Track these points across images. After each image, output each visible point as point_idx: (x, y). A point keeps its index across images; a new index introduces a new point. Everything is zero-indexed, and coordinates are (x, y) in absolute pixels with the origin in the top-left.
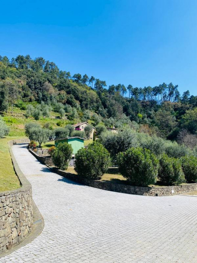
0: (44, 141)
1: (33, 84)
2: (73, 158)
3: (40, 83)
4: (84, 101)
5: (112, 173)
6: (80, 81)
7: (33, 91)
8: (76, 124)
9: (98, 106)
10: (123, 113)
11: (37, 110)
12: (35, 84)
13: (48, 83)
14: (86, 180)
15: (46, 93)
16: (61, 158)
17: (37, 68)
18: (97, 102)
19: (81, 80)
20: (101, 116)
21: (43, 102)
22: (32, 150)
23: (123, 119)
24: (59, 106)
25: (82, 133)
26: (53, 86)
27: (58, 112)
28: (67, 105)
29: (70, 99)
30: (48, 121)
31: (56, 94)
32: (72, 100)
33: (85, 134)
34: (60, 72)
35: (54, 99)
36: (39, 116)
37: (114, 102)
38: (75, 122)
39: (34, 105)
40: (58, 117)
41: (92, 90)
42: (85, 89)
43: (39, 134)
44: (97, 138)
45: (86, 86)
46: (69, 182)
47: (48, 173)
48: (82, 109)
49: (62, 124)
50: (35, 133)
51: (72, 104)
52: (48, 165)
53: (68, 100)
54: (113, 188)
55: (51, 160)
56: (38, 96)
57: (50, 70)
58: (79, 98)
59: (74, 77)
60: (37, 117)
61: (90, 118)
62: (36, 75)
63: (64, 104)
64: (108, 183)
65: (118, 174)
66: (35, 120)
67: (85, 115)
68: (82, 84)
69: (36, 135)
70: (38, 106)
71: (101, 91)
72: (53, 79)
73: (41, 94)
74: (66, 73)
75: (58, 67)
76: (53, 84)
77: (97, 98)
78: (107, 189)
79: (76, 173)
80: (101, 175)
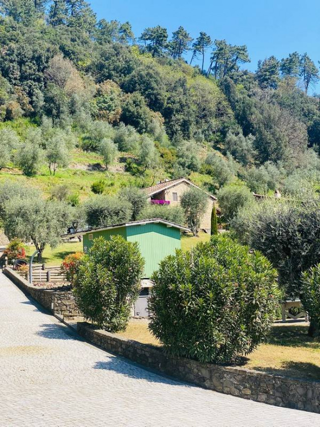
0: (52, 239)
1: (15, 64)
2: (145, 291)
3: (38, 59)
4: (177, 111)
5: (284, 343)
6: (164, 50)
7: (15, 85)
8: (154, 187)
9: (224, 128)
10: (310, 146)
11: (29, 147)
12: (21, 63)
13: (62, 59)
14: (193, 365)
15: (55, 91)
16: (102, 290)
17: (28, 13)
18: (220, 114)
19: (166, 47)
20: (235, 159)
21: (47, 121)
22: (14, 269)
23: (309, 166)
24: (100, 133)
25: (173, 212)
26: (78, 69)
27: (94, 149)
28: (123, 128)
29: (132, 109)
30: (64, 177)
31: (89, 95)
32: (140, 111)
33: (183, 217)
34: (100, 24)
35: (83, 108)
36: (35, 164)
37: (275, 111)
38: (149, 181)
39: (20, 130)
40: (97, 167)
41: (201, 76)
42: (179, 75)
43: (34, 217)
44: (224, 231)
45: (183, 65)
46: (131, 374)
47: (61, 342)
48: (171, 139)
49: (107, 188)
50: (22, 213)
51: (138, 123)
52: (62, 317)
53: (125, 110)
54: (294, 395)
55: (71, 300)
56: (31, 103)
57: (67, 18)
58: (162, 104)
59: (143, 38)
60: (31, 167)
61: (200, 166)
62: (23, 34)
63: (115, 124)
64: (274, 378)
65: (306, 346)
66: (24, 177)
67: (182, 156)
68: (171, 58)
69: (26, 220)
70: (33, 133)
71: (232, 78)
72: (78, 47)
73: (41, 95)
74: (119, 27)
75: (91, 7)
76: (79, 63)
77: (220, 103)
78: (272, 401)
79: (156, 342)
80: (248, 347)
